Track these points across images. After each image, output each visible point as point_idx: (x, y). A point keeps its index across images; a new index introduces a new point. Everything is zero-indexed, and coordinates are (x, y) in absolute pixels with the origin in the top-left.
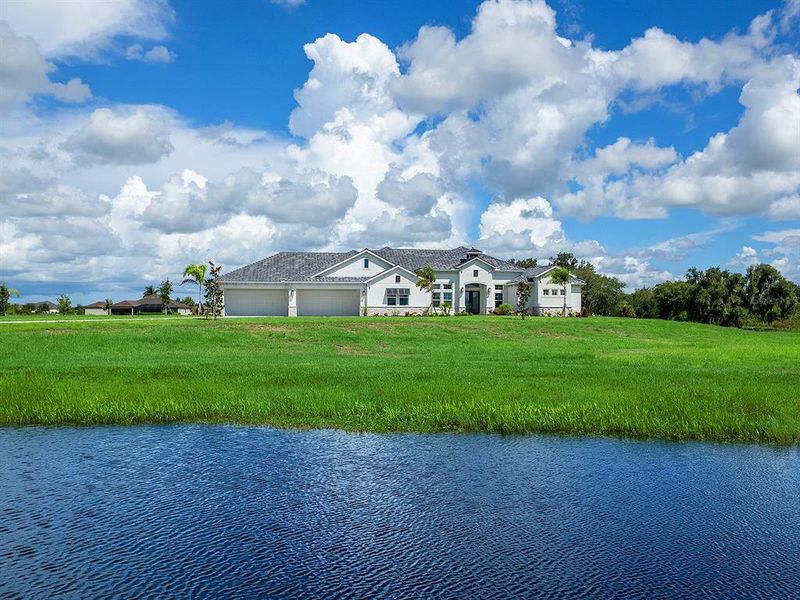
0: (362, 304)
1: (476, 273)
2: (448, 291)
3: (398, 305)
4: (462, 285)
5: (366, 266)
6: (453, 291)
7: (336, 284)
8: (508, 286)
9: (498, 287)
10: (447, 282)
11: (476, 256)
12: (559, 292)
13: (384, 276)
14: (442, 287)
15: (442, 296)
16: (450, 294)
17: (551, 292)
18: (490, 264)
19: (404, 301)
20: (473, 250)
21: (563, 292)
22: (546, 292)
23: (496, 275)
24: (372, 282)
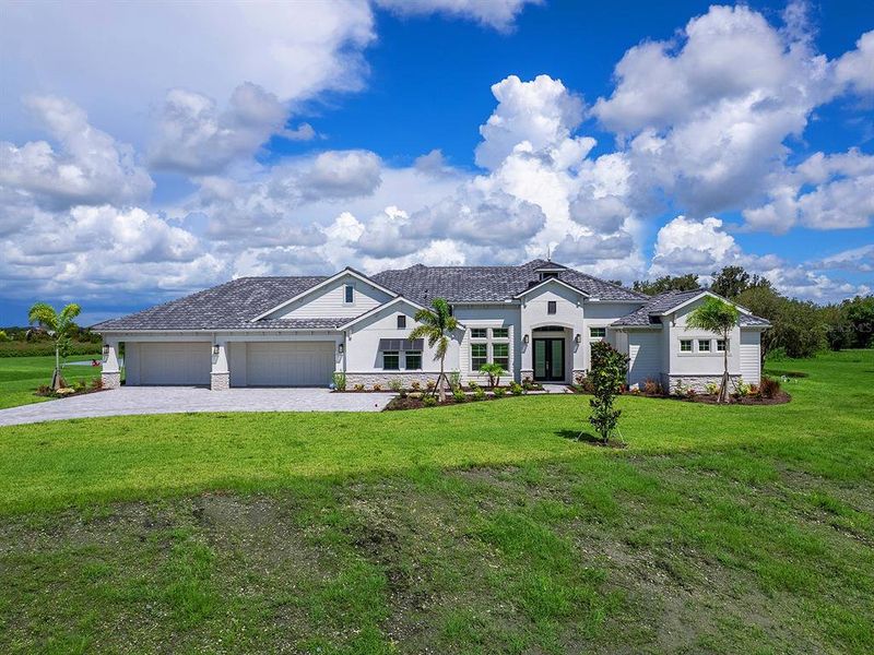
0: (339, 368)
1: (552, 308)
2: (501, 340)
3: (402, 370)
4: (526, 330)
5: (349, 298)
6: (510, 340)
7: (291, 333)
8: (614, 329)
9: (595, 331)
10: (499, 323)
11: (555, 275)
12: (714, 345)
13: (377, 317)
14: (490, 333)
15: (490, 350)
16: (506, 346)
17: (696, 345)
18: (580, 290)
19: (414, 362)
20: (550, 264)
21: (723, 345)
22: (686, 345)
23: (590, 310)
24: (354, 329)
